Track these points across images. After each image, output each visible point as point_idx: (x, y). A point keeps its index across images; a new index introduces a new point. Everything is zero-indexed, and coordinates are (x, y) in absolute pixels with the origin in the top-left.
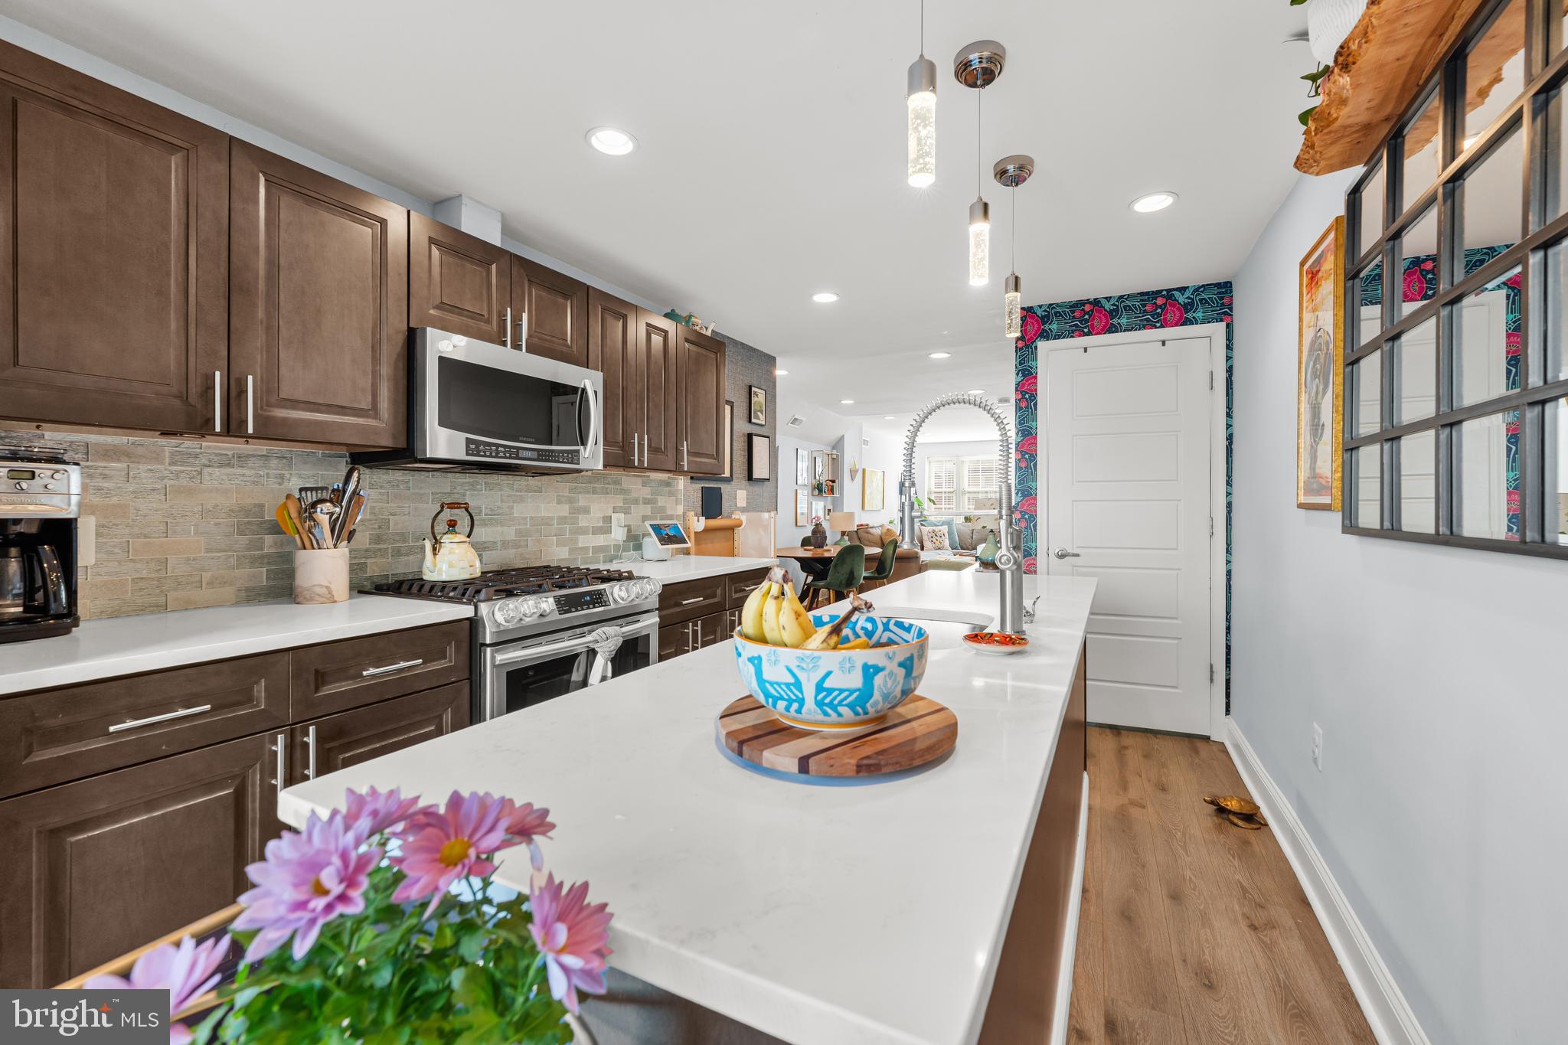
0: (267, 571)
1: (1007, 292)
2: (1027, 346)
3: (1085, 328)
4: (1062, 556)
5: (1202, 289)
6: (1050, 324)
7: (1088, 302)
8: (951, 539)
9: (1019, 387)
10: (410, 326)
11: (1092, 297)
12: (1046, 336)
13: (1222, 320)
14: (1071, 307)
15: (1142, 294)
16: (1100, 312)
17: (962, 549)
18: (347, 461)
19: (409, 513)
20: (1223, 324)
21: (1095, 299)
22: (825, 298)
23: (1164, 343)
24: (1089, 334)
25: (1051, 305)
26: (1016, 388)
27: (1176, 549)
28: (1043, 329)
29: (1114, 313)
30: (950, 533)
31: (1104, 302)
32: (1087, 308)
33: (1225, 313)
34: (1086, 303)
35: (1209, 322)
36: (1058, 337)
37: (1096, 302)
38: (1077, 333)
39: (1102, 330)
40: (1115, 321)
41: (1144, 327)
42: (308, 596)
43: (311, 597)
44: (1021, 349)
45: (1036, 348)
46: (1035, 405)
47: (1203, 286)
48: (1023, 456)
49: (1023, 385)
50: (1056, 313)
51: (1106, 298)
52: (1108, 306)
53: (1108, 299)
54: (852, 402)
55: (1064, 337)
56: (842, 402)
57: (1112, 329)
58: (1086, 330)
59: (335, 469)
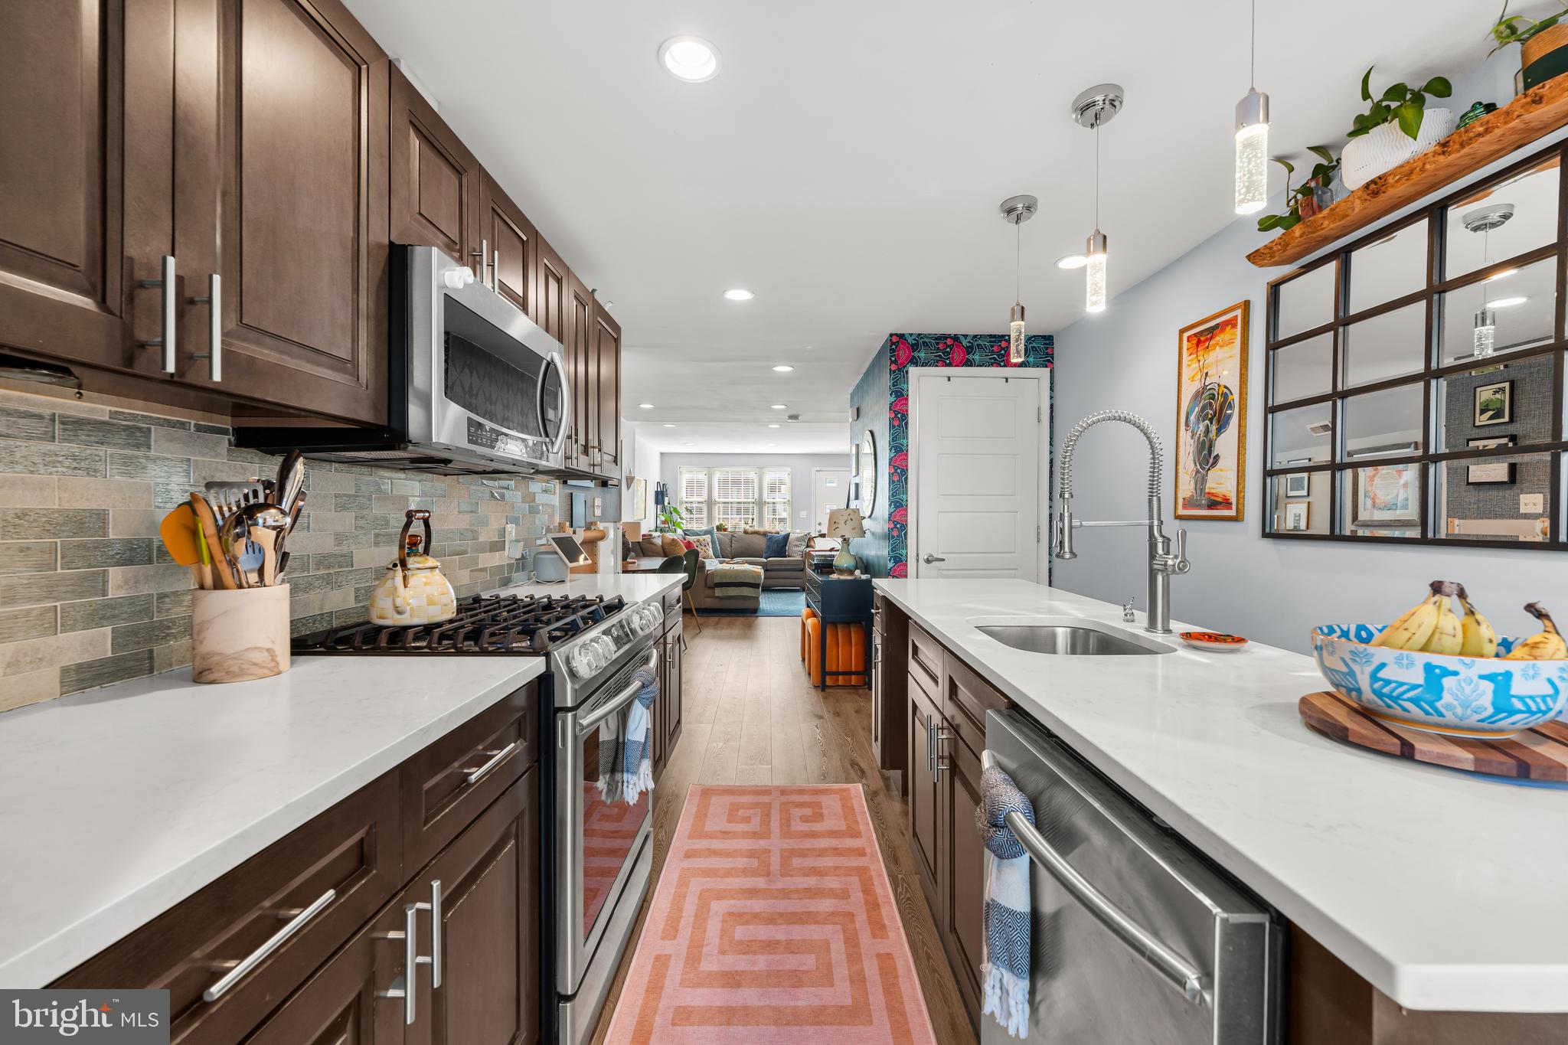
0: (113, 630)
1: (1013, 320)
2: (899, 370)
3: (947, 359)
4: (928, 561)
5: (1033, 339)
6: (919, 352)
7: (949, 336)
8: (714, 548)
9: (892, 407)
10: (391, 240)
11: (953, 333)
12: (915, 362)
13: (1046, 367)
14: (936, 339)
15: (991, 336)
16: (958, 347)
17: (723, 557)
18: (229, 440)
19: (308, 527)
20: (1049, 369)
21: (955, 335)
22: (739, 295)
23: (1007, 380)
24: (950, 365)
25: (920, 335)
26: (890, 407)
27: (1014, 553)
28: (913, 356)
29: (969, 350)
30: (713, 542)
31: (962, 338)
32: (949, 342)
33: (1049, 361)
34: (947, 338)
35: (1038, 367)
36: (925, 365)
37: (956, 338)
38: (940, 363)
39: (960, 363)
40: (970, 357)
41: (992, 365)
42: (235, 669)
43: (241, 670)
44: (894, 372)
45: (907, 372)
46: (907, 424)
47: (1034, 336)
48: (896, 470)
49: (896, 406)
50: (924, 343)
51: (964, 335)
52: (965, 343)
53: (965, 336)
54: (651, 406)
55: (930, 366)
56: (641, 406)
57: (968, 363)
58: (948, 362)
59: (213, 454)
